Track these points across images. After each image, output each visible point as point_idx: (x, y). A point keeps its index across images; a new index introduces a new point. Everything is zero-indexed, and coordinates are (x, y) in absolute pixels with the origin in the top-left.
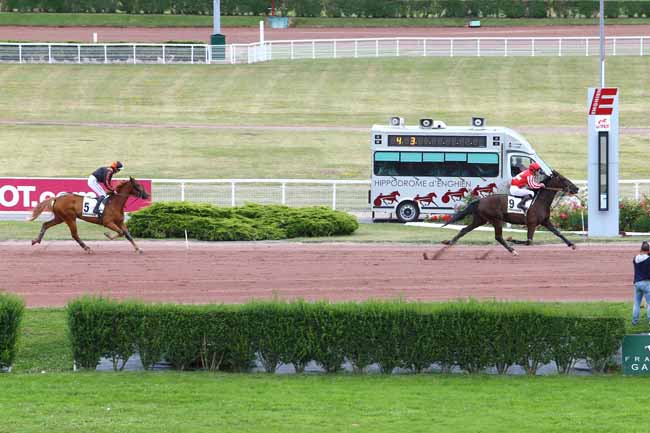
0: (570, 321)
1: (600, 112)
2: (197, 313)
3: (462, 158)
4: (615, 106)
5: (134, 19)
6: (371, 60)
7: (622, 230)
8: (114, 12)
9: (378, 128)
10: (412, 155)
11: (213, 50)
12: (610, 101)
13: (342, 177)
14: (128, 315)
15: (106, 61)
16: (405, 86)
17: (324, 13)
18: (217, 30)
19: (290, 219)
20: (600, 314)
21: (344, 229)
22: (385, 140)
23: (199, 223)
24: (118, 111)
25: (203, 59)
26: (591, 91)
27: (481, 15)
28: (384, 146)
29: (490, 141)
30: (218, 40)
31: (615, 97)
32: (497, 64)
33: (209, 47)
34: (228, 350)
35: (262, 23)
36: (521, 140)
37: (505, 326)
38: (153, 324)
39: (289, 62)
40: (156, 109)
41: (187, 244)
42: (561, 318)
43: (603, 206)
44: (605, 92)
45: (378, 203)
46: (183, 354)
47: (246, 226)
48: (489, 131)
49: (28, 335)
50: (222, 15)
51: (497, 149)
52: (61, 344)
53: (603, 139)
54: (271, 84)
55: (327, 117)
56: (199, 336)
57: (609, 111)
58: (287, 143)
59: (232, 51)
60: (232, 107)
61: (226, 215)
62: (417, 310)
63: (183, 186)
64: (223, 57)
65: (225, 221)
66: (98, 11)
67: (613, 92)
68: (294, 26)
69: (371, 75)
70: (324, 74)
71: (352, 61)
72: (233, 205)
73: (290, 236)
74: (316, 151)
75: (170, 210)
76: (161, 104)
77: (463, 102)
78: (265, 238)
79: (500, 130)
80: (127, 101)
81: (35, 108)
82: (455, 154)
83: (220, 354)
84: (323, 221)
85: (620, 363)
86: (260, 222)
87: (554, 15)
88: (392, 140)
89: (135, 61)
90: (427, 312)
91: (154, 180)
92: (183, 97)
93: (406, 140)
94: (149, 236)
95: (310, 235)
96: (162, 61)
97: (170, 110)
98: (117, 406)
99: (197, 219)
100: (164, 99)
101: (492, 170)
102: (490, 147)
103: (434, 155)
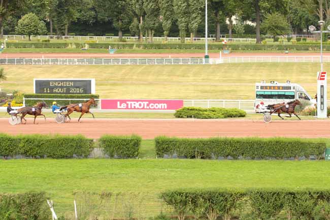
0: (309, 144)
1: (321, 79)
2: (194, 141)
3: (283, 93)
4: (325, 77)
5: (182, 51)
6: (254, 63)
7: (328, 115)
8: (176, 49)
9: (257, 84)
10: (268, 92)
11: (206, 60)
12: (324, 76)
13: (242, 99)
14: (173, 141)
15: (173, 64)
16: (264, 71)
17: (240, 49)
18: (206, 54)
19: (225, 112)
20: (319, 141)
21: (242, 116)
22: (259, 88)
23: (197, 113)
24: (175, 79)
25: (202, 63)
26: (318, 73)
27: (288, 49)
28: (259, 90)
29: (292, 88)
30: (207, 57)
31: (326, 75)
32: (293, 64)
33: (204, 60)
34: (203, 153)
35: (221, 52)
36: (301, 88)
37: (289, 145)
38: (181, 144)
39: (229, 64)
40: (187, 78)
41: (193, 119)
42: (306, 143)
43: (322, 108)
44: (322, 73)
45: (257, 107)
46: (189, 153)
47: (212, 114)
48: (291, 85)
49: (143, 147)
50: (208, 49)
51: (294, 90)
52: (152, 150)
53: (322, 88)
54: (223, 70)
55: (240, 81)
56: (194, 148)
57: (324, 79)
58: (226, 89)
59: (211, 61)
60: (211, 77)
61: (206, 111)
62: (262, 141)
63: (193, 102)
64: (208, 62)
65: (205, 112)
66: (171, 49)
67: (325, 73)
68: (231, 52)
69: (254, 68)
70: (239, 68)
71: (248, 63)
72: (208, 108)
73: (225, 117)
74: (236, 91)
75: (188, 109)
76: (188, 77)
77: (282, 76)
78: (217, 118)
79: (295, 85)
80: (178, 76)
81: (150, 78)
82: (281, 92)
83: (201, 154)
84: (235, 113)
85: (324, 156)
86: (216, 113)
87: (311, 49)
88: (262, 88)
89: (181, 63)
90: (265, 141)
91: (184, 100)
92: (195, 74)
93: (266, 88)
94: (182, 117)
95: (231, 117)
96: (189, 63)
97: (191, 78)
98: (169, 169)
99: (197, 112)
100: (189, 75)
101: (293, 97)
102: (292, 90)
103: (275, 92)
